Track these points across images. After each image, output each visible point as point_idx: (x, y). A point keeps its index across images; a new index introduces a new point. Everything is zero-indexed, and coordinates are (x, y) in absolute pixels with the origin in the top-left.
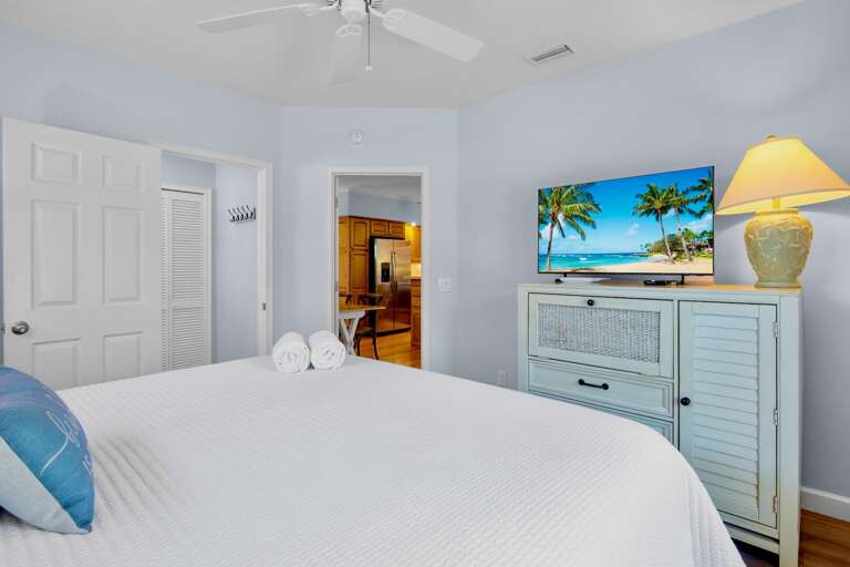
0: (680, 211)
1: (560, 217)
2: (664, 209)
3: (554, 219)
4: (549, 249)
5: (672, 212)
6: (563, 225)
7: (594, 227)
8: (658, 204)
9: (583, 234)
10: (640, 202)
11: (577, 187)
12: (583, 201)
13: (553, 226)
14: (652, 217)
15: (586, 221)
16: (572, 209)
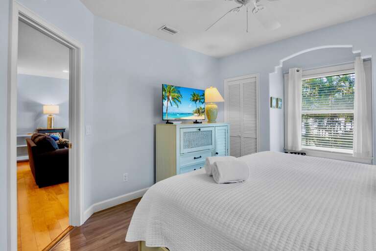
0: (199, 101)
1: (170, 98)
2: (197, 100)
3: (168, 99)
4: (167, 110)
5: (198, 101)
6: (171, 101)
7: (181, 103)
8: (195, 99)
9: (177, 105)
10: (191, 97)
11: (176, 87)
12: (177, 93)
13: (168, 101)
14: (194, 102)
15: (179, 101)
16: (174, 95)
